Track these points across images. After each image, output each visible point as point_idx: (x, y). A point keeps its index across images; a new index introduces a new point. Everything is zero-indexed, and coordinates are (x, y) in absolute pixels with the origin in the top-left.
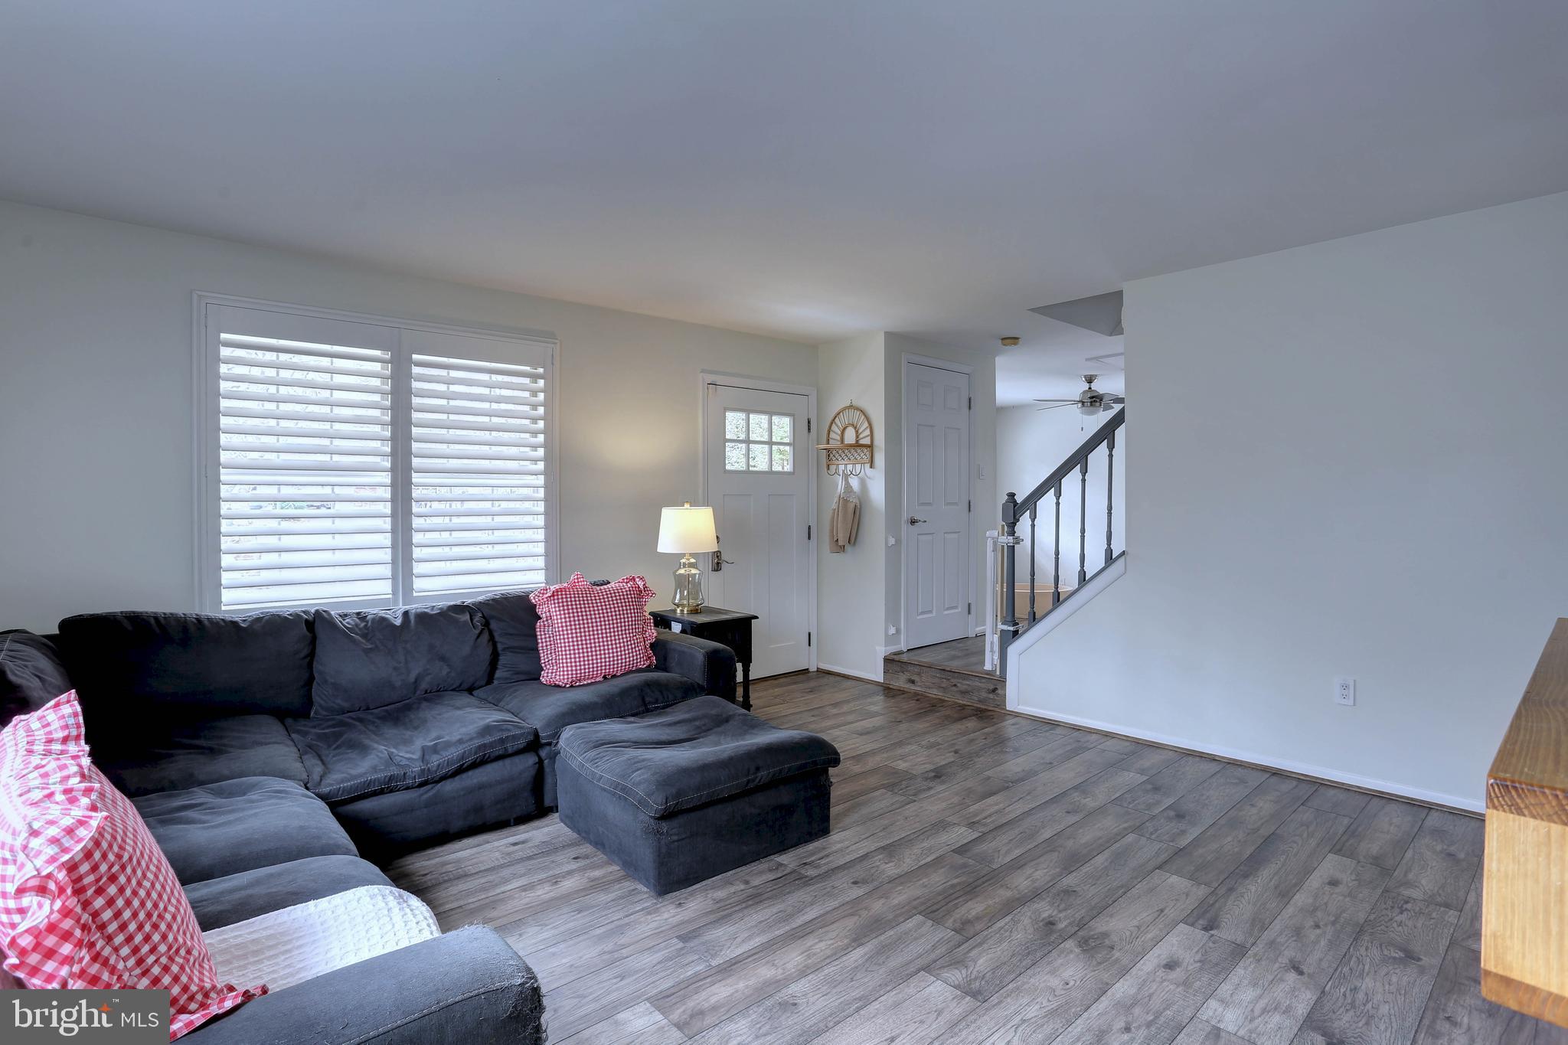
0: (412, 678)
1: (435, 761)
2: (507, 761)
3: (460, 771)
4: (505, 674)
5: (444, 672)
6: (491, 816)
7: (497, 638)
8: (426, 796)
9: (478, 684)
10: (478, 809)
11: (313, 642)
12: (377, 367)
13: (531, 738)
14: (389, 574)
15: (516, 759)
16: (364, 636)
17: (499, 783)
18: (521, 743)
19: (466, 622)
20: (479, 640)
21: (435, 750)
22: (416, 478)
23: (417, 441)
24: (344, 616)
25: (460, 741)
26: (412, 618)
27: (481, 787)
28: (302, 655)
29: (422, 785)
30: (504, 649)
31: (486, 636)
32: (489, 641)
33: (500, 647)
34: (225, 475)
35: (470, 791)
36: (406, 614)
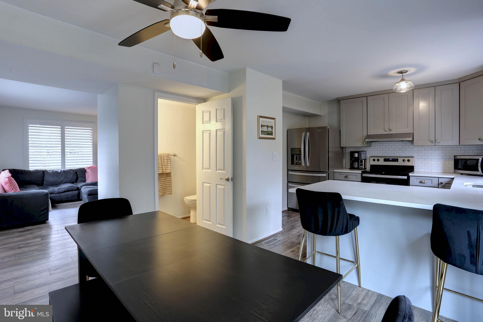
0: (61, 180)
1: (60, 190)
2: (73, 191)
3: (64, 192)
4: (79, 181)
5: (67, 180)
6: (70, 199)
7: (78, 175)
8: (58, 195)
9: (74, 182)
10: (67, 198)
11: (44, 174)
12: (59, 129)
13: (77, 188)
14: (61, 165)
15: (75, 191)
16: (53, 174)
17: (72, 194)
18: (75, 189)
19: (72, 172)
20: (74, 175)
21: (60, 189)
22: (66, 148)
23: (66, 142)
24: (50, 171)
25: (65, 188)
26: (62, 171)
27: (68, 195)
28: (41, 176)
29: (58, 193)
30: (80, 177)
31: (76, 174)
32: (76, 175)
33: (79, 176)
34: (30, 148)
35: (66, 195)
36: (61, 171)
